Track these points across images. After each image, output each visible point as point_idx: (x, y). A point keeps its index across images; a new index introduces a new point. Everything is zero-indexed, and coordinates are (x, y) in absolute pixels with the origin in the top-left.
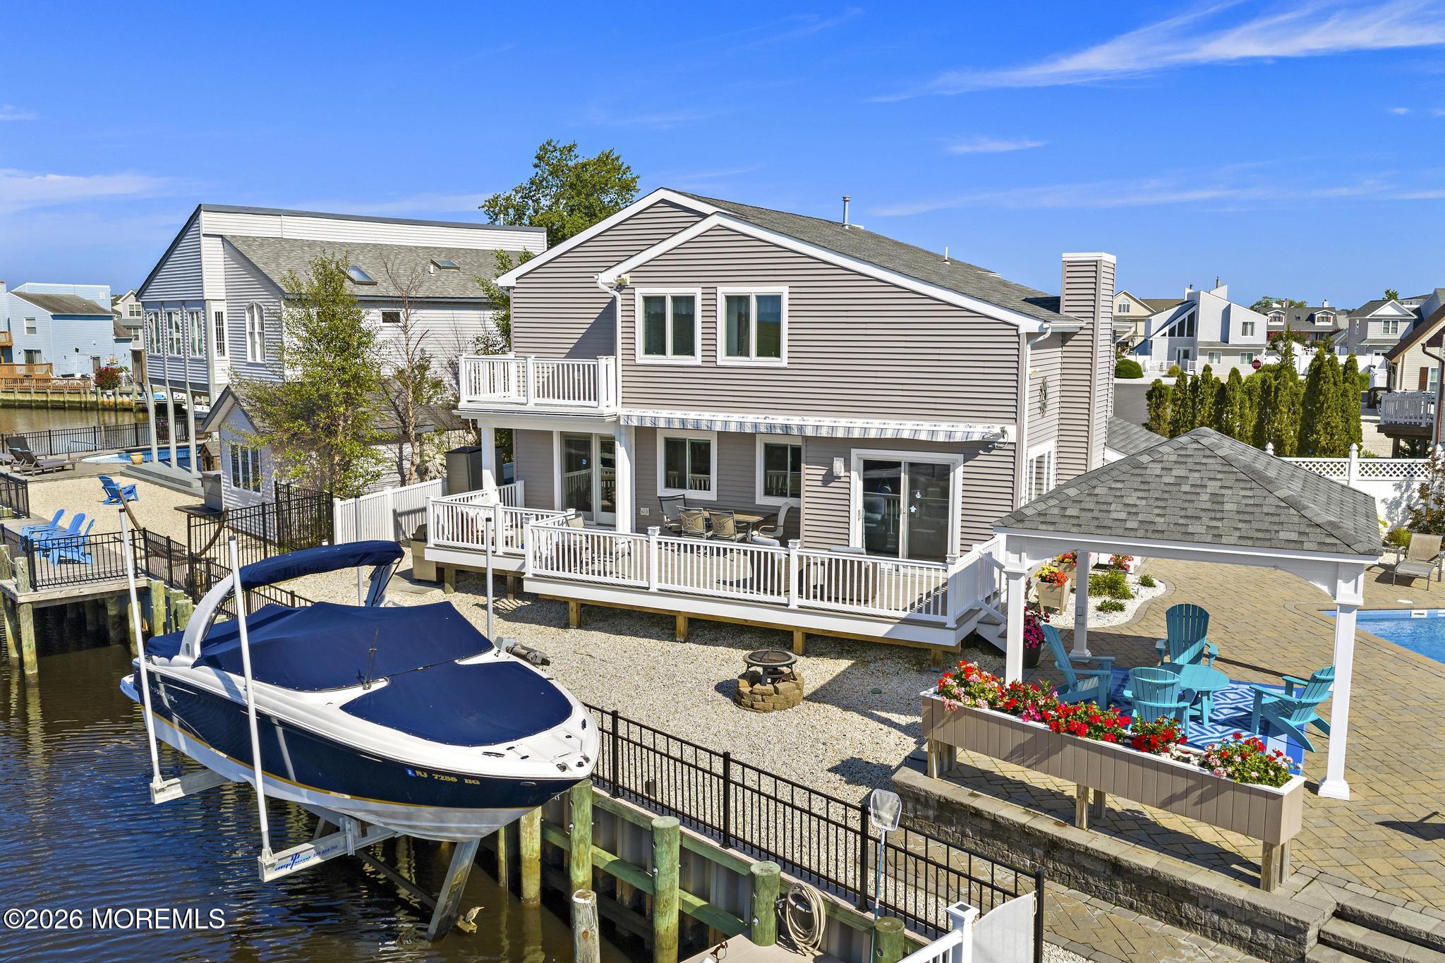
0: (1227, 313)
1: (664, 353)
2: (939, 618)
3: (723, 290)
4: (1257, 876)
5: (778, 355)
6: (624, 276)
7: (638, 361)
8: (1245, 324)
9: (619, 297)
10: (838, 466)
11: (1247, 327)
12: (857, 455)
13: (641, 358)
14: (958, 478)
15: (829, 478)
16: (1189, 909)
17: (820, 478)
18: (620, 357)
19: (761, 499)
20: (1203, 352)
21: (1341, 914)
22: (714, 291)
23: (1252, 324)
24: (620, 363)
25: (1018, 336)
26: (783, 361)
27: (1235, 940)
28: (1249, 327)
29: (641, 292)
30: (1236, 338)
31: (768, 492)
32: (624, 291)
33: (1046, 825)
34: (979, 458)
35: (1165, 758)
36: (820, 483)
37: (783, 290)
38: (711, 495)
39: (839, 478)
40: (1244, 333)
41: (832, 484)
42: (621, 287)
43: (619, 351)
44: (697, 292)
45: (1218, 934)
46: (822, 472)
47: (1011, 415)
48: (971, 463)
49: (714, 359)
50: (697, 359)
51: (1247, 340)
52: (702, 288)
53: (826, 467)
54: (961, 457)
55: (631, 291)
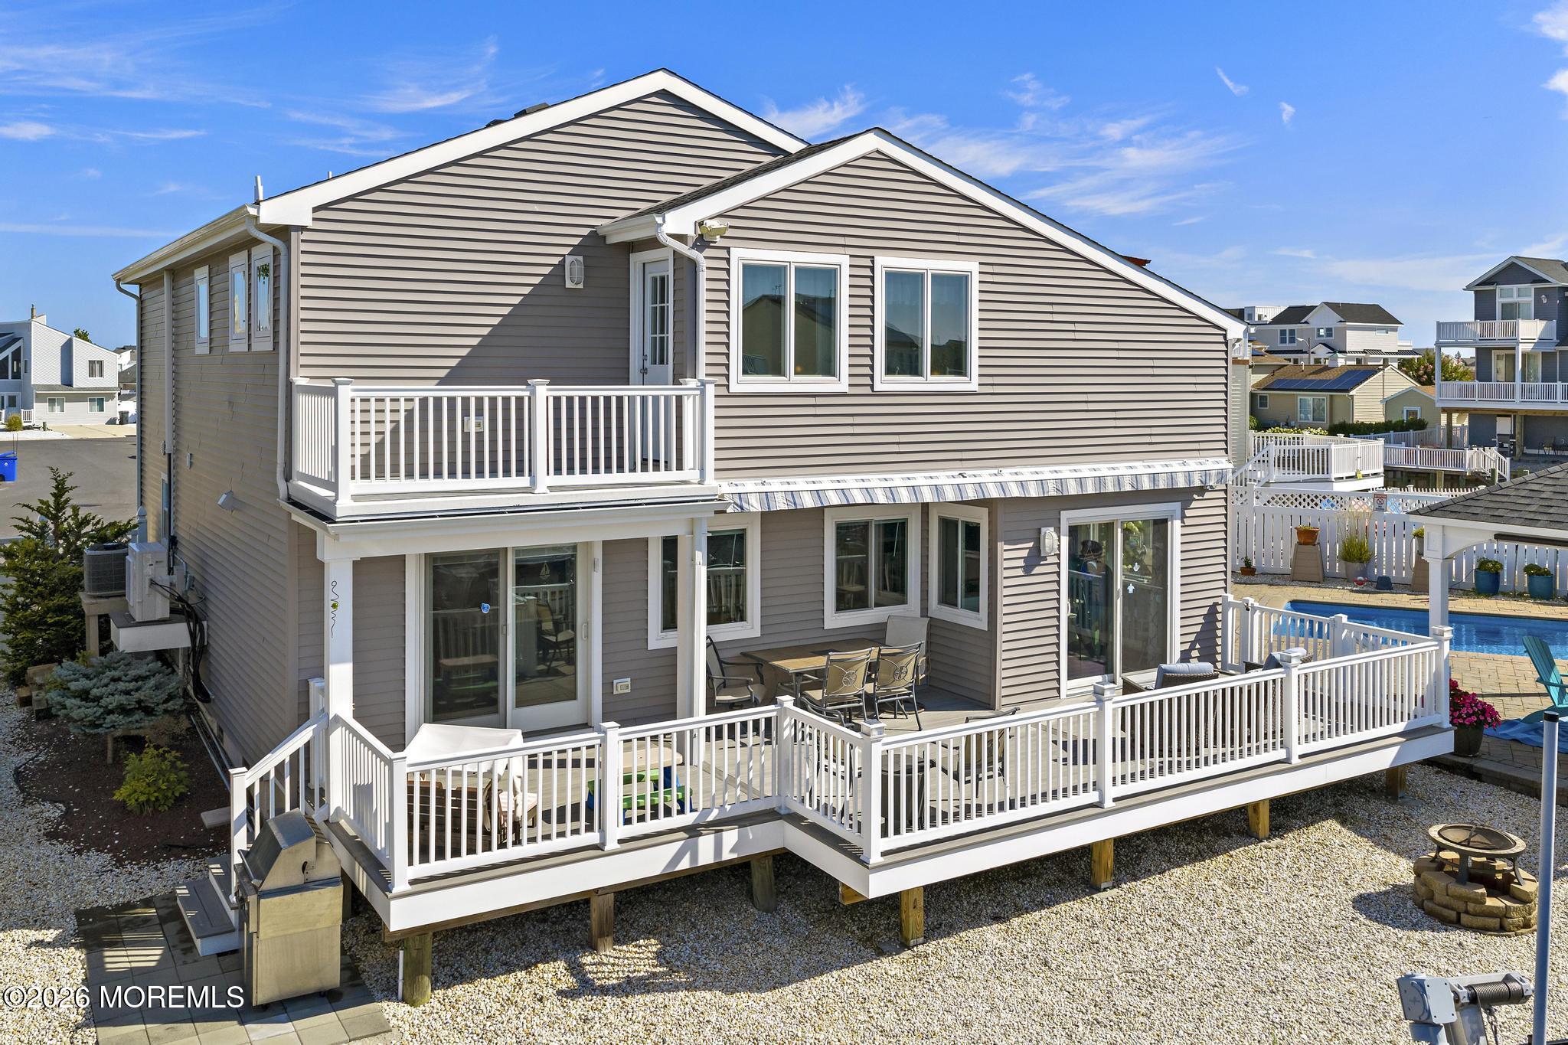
0: (67, 350)
1: (780, 371)
3: (885, 262)
5: (963, 373)
6: (709, 223)
7: (733, 388)
8: (92, 363)
9: (703, 263)
10: (1048, 540)
11: (96, 368)
12: (1068, 517)
13: (739, 381)
14: (1176, 532)
15: (1035, 558)
17: (1021, 563)
19: (835, 620)
20: (41, 398)
22: (868, 262)
23: (101, 363)
25: (1226, 343)
26: (972, 382)
28: (97, 366)
29: (742, 254)
30: (81, 379)
32: (708, 252)
34: (1194, 504)
36: (1020, 572)
37: (970, 266)
38: (750, 628)
39: (1046, 558)
40: (92, 374)
41: (1036, 570)
42: (702, 242)
43: (701, 369)
44: (841, 264)
46: (1025, 553)
47: (1223, 445)
48: (1188, 513)
49: (868, 381)
50: (841, 383)
51: (96, 382)
52: (851, 256)
53: (1031, 545)
54: (1177, 506)
55: (723, 254)
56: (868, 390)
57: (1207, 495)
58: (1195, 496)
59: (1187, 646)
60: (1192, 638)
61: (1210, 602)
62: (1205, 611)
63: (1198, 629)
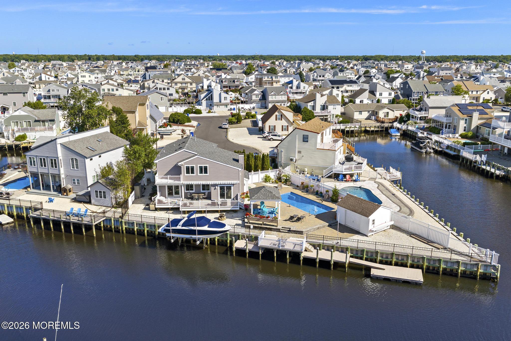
0: (220, 94)
1: (189, 174)
2: (237, 207)
3: (199, 166)
4: (276, 226)
5: (207, 173)
7: (185, 175)
8: (225, 97)
10: (217, 187)
14: (232, 188)
15: (215, 189)
16: (272, 230)
18: (182, 175)
19: (202, 191)
20: (215, 105)
21: (282, 228)
22: (197, 165)
25: (239, 171)
26: (208, 174)
27: (276, 231)
29: (185, 166)
30: (223, 101)
31: (203, 190)
32: (182, 165)
33: (260, 226)
34: (235, 185)
35: (269, 219)
37: (208, 165)
38: (194, 191)
39: (217, 189)
40: (225, 100)
44: (195, 166)
45: (274, 231)
47: (238, 180)
51: (226, 102)
54: (232, 185)
56: (197, 175)
59: (234, 198)
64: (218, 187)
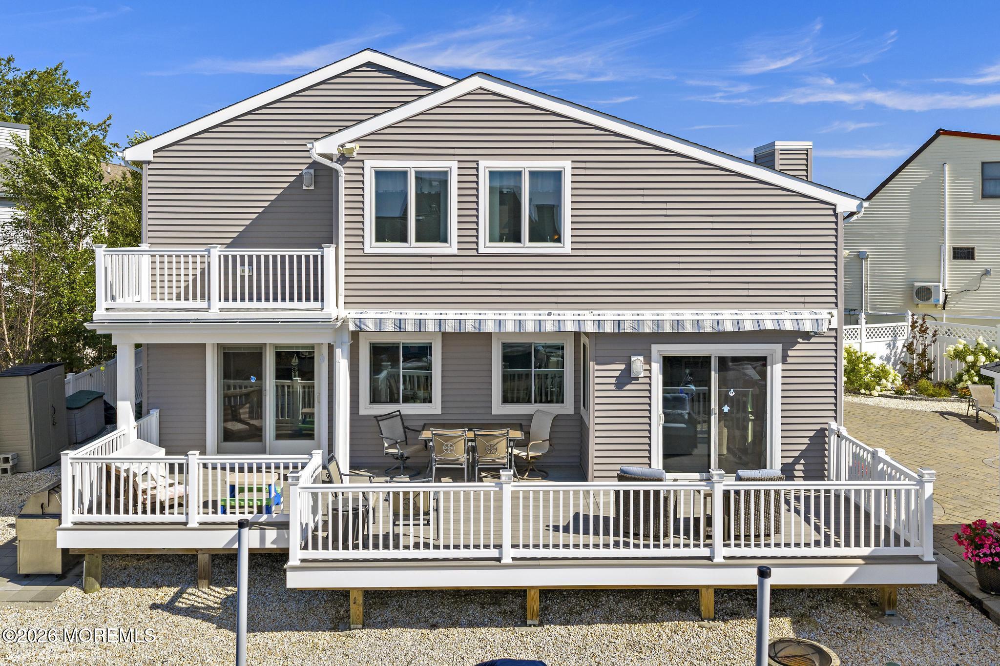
1: (404, 240)
2: (911, 550)
3: (487, 165)
5: (558, 239)
6: (348, 146)
7: (368, 250)
9: (342, 171)
10: (637, 365)
12: (659, 350)
13: (372, 246)
14: (776, 372)
15: (626, 378)
17: (613, 380)
18: (342, 246)
19: (500, 408)
22: (474, 165)
24: (342, 252)
25: (836, 216)
26: (566, 247)
29: (372, 164)
32: (348, 164)
34: (798, 347)
36: (613, 387)
37: (565, 165)
38: (435, 408)
39: (637, 379)
41: (628, 387)
42: (344, 158)
43: (342, 239)
44: (452, 166)
46: (617, 374)
47: (833, 300)
48: (790, 353)
49: (474, 246)
50: (452, 247)
52: (459, 161)
53: (622, 367)
54: (778, 348)
55: (360, 164)
56: (474, 253)
57: (813, 340)
58: (800, 340)
59: (790, 461)
60: (797, 454)
61: (818, 427)
62: (812, 434)
63: (803, 447)
64: (648, 361)
